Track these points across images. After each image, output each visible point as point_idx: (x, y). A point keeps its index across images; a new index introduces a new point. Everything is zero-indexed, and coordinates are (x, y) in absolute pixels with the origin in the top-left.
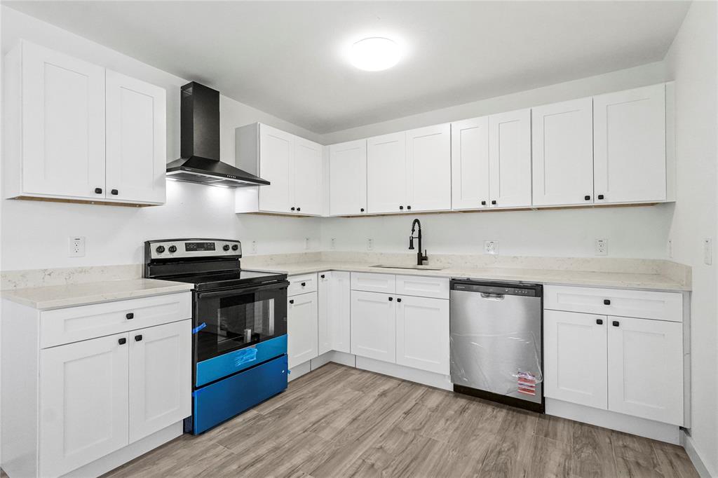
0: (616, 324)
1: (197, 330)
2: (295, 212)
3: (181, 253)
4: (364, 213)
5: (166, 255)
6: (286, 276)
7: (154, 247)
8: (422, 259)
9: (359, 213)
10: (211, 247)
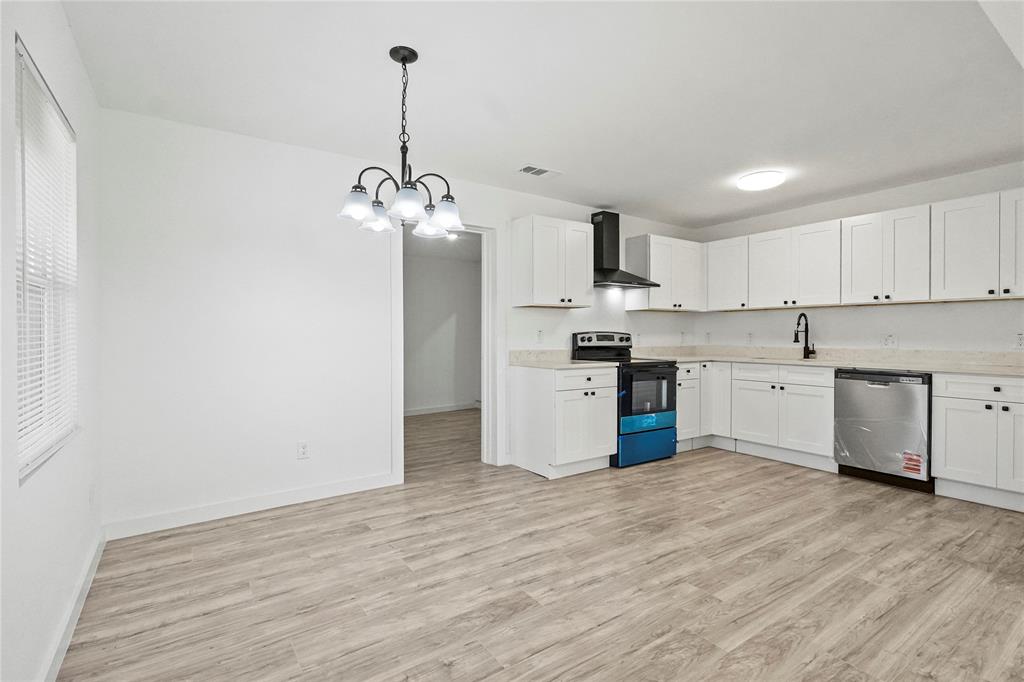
0: (1006, 409)
1: (621, 394)
2: (677, 308)
3: (595, 343)
4: (745, 308)
5: (586, 344)
6: (675, 362)
7: (579, 337)
8: (808, 353)
9: (740, 307)
10: (611, 338)
